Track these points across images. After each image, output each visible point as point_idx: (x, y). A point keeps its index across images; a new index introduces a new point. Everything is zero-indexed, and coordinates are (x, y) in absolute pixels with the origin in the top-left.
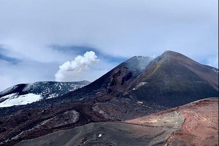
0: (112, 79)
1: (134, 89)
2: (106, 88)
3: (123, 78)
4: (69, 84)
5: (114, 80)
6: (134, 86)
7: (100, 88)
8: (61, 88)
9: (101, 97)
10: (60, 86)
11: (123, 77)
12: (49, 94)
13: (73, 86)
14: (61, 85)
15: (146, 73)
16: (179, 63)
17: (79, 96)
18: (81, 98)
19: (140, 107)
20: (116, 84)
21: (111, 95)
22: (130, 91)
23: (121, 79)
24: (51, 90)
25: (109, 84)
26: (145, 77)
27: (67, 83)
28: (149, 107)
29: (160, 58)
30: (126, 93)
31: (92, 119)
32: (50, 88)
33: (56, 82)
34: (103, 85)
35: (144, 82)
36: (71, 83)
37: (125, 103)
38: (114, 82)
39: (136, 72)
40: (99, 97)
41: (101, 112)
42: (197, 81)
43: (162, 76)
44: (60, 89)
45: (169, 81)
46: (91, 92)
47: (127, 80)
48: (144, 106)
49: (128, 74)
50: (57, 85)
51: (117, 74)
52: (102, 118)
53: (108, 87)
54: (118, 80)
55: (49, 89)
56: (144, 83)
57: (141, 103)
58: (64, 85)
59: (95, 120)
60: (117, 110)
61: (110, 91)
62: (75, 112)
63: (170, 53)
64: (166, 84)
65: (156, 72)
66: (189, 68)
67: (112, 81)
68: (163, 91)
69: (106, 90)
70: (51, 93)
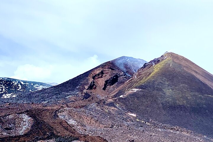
0: (91, 80)
1: (121, 96)
2: (82, 91)
3: (106, 82)
4: (32, 84)
5: (94, 82)
6: (121, 92)
7: (73, 90)
8: (20, 88)
9: (74, 101)
10: (19, 85)
11: (106, 80)
12: (3, 94)
13: (37, 87)
14: (21, 84)
15: (138, 78)
16: (185, 69)
17: (42, 98)
18: (45, 101)
19: (133, 121)
20: (95, 88)
21: (88, 101)
22: (116, 99)
23: (104, 82)
24: (7, 88)
25: (86, 87)
26: (137, 82)
27: (30, 82)
28: (147, 123)
29: (159, 61)
30: (111, 100)
31: (55, 132)
32: (6, 86)
33: (15, 80)
34: (78, 87)
35: (136, 88)
36: (35, 83)
37: (109, 113)
38: (94, 85)
39: (124, 77)
40: (71, 102)
41: (72, 122)
42: (210, 95)
43: (162, 83)
44: (18, 89)
45: (171, 90)
46: (60, 95)
47: (110, 85)
48: (137, 120)
49: (113, 77)
50: (16, 83)
51: (99, 75)
52: (72, 133)
53: (85, 91)
54: (99, 83)
55: (4, 87)
56: (135, 90)
57: (134, 115)
58: (25, 85)
59: (59, 134)
60: (98, 122)
61: (87, 96)
62: (27, 116)
63: (172, 55)
64: (168, 94)
65: (153, 77)
66: (198, 76)
67: (91, 83)
68: (162, 104)
69: (81, 93)
70: (5, 93)
